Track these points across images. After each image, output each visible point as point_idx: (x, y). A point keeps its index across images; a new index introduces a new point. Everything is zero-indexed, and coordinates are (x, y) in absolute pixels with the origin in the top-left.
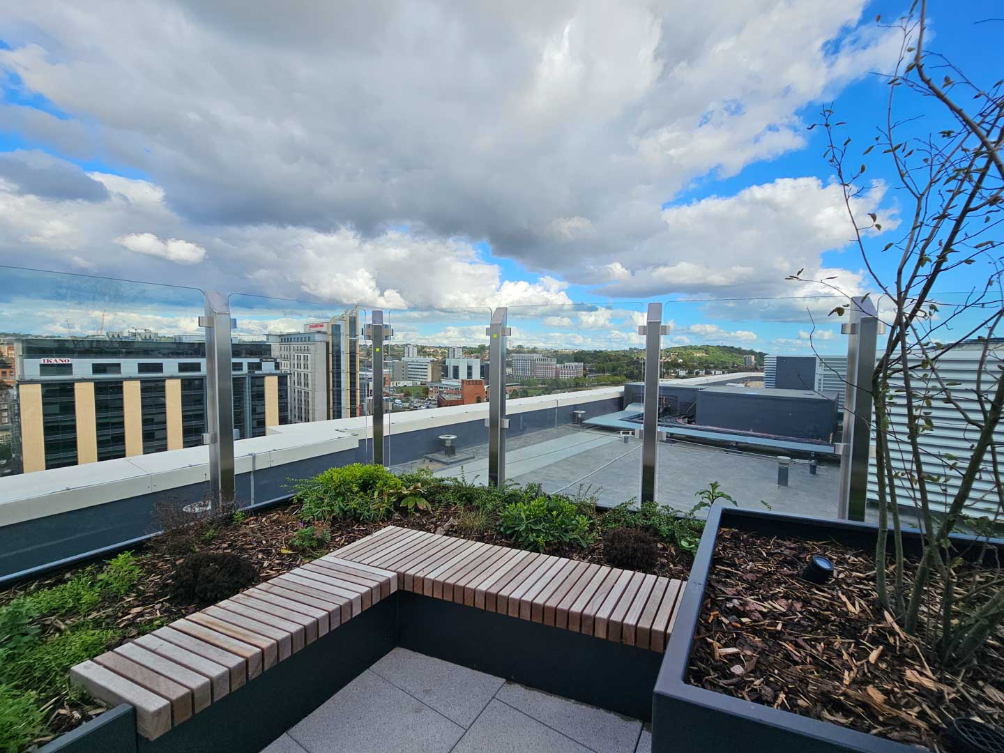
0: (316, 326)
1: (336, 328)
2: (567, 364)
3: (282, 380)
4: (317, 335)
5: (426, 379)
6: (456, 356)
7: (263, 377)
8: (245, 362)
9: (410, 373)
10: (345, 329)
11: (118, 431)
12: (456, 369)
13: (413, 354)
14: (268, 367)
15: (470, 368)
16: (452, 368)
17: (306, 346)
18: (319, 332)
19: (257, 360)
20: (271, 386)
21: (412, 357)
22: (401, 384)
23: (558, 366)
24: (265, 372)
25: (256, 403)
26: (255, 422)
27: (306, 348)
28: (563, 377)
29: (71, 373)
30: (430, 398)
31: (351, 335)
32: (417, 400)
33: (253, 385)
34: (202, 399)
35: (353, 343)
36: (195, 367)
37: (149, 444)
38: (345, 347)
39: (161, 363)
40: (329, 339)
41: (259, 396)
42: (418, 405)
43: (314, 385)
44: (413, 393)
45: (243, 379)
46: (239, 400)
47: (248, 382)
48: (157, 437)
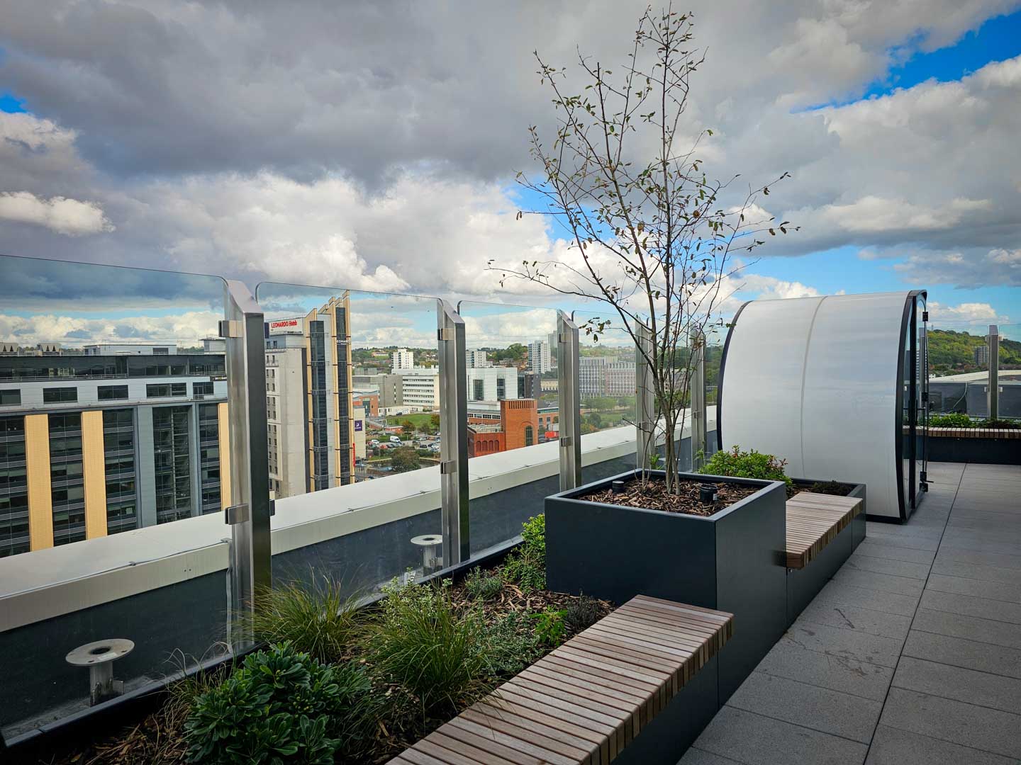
0: (284, 324)
4: (290, 338)
5: (432, 402)
7: (215, 405)
8: (189, 381)
9: (403, 393)
12: (479, 386)
13: (407, 362)
14: (221, 388)
15: (501, 382)
16: (473, 384)
17: (271, 355)
18: (291, 334)
19: (207, 379)
21: (406, 367)
22: (394, 411)
24: (217, 397)
25: (207, 443)
27: (271, 358)
32: (423, 435)
33: (203, 417)
34: (133, 440)
35: (342, 349)
36: (122, 392)
37: (60, 508)
38: (331, 356)
39: (75, 389)
40: (307, 343)
41: (210, 434)
42: (427, 443)
43: (285, 415)
44: (418, 425)
45: (188, 408)
46: (182, 440)
47: (194, 413)
48: (70, 497)
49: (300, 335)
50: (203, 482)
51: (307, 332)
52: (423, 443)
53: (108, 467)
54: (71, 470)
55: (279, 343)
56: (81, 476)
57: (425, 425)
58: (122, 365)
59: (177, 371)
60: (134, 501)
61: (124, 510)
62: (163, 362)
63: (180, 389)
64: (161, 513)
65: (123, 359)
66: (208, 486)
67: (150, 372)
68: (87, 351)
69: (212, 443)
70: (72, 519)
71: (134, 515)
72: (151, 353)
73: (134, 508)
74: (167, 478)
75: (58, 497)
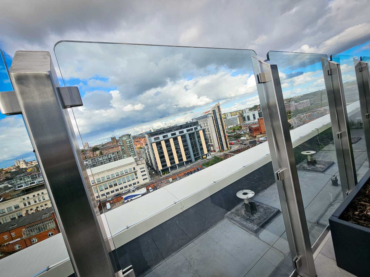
0: (207, 112)
1: (214, 111)
2: (301, 102)
3: (204, 131)
4: (209, 115)
5: (238, 123)
6: (246, 112)
7: (198, 131)
8: (193, 127)
9: (231, 122)
10: (217, 111)
11: (171, 152)
12: (248, 117)
13: (229, 116)
14: (199, 128)
15: (254, 115)
16: (246, 117)
17: (206, 119)
18: (209, 114)
19: (196, 127)
20: (201, 133)
21: (229, 117)
22: (229, 127)
23: (296, 104)
24: (199, 130)
25: (199, 139)
26: (200, 145)
27: (206, 120)
28: (300, 108)
29: (159, 139)
30: (243, 129)
31: (219, 112)
32: (238, 131)
33: (197, 134)
34: (186, 140)
35: (220, 115)
36: (183, 132)
37: (178, 154)
38: (218, 117)
39: (175, 133)
40: (213, 115)
41: (199, 137)
42: (240, 132)
43: (211, 131)
44: (236, 129)
45: (194, 133)
46: (194, 139)
47: (195, 133)
48: (179, 152)
49: (211, 114)
50: (200, 147)
51: (212, 113)
52: (238, 133)
53: (183, 146)
54: (178, 147)
55: (207, 116)
56: (180, 148)
57: (238, 129)
58: (181, 127)
59: (191, 126)
60: (189, 152)
61: (188, 154)
62: (188, 125)
63: (192, 129)
64: (194, 153)
65: (181, 126)
66: (201, 147)
67: (186, 127)
68: (175, 126)
69: (200, 139)
70: (180, 156)
71: (189, 154)
72: (185, 124)
73: (189, 153)
74: (193, 146)
75: (177, 152)
